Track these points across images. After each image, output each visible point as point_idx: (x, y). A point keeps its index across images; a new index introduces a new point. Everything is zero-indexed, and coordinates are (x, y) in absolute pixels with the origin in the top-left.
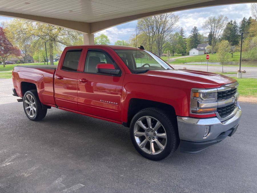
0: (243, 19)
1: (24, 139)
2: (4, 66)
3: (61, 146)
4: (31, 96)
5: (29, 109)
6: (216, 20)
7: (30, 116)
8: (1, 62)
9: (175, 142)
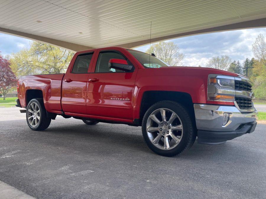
0: (245, 60)
1: (26, 141)
2: (4, 99)
3: (66, 146)
4: (36, 104)
5: (32, 118)
6: (220, 60)
7: (32, 126)
8: (1, 95)
9: (191, 133)
